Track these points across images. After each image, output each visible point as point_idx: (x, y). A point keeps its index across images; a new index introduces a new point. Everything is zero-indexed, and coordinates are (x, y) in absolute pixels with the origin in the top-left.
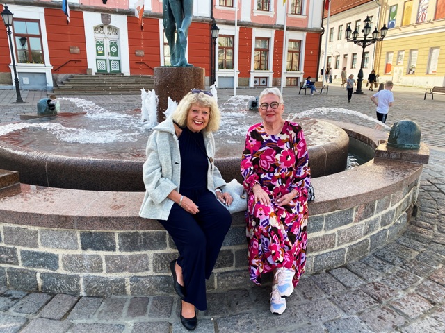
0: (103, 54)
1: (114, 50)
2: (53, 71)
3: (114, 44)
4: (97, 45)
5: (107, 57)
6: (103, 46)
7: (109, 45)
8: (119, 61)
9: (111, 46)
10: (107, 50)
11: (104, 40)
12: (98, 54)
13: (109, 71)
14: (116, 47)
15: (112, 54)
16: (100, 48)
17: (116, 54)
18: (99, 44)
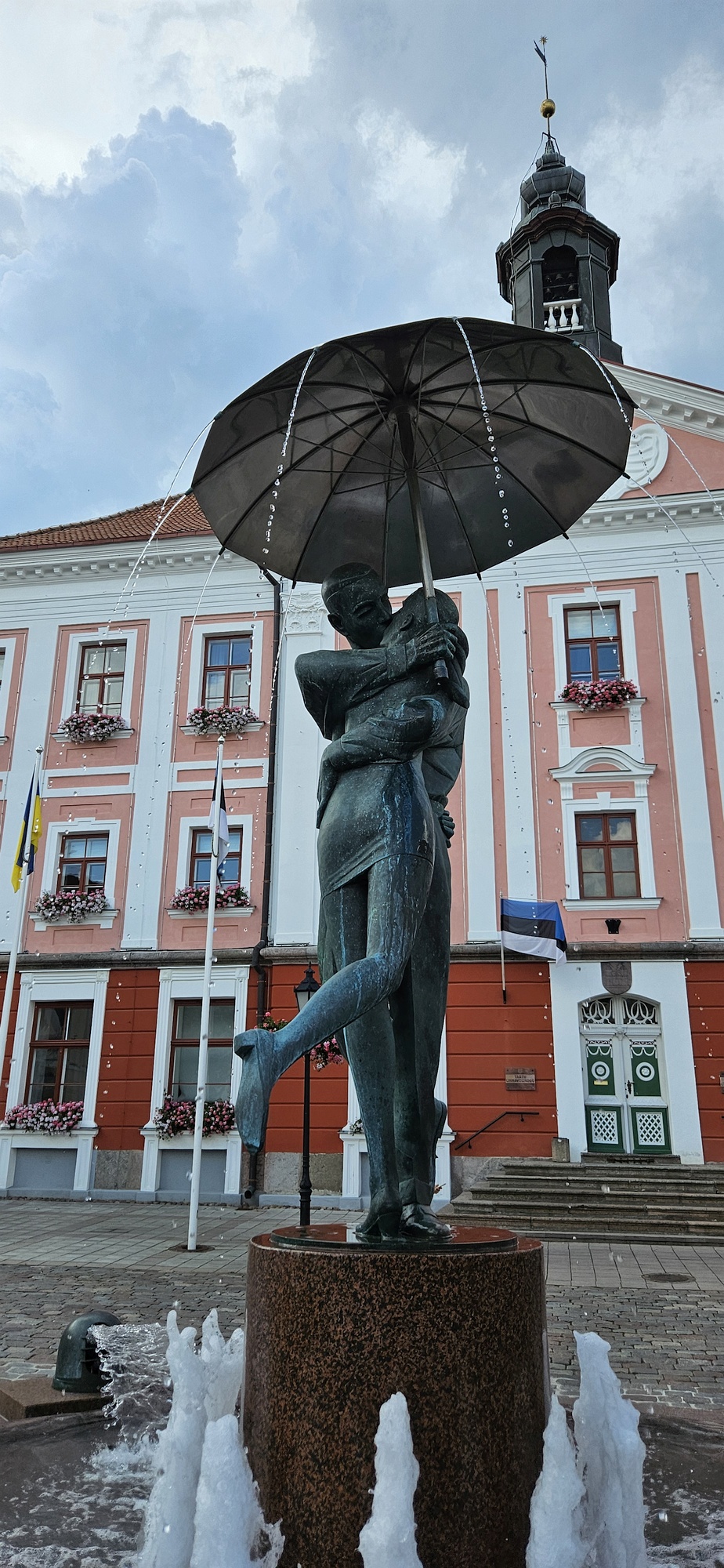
0: (609, 1090)
1: (646, 1074)
2: (456, 1149)
3: (646, 1056)
4: (591, 1061)
5: (621, 1097)
6: (609, 1061)
7: (628, 1056)
8: (664, 1111)
9: (635, 1062)
10: (623, 1073)
11: (615, 1042)
12: (593, 1089)
13: (629, 1148)
14: (654, 1062)
15: (639, 1087)
16: (600, 1069)
17: (653, 1088)
18: (597, 1056)
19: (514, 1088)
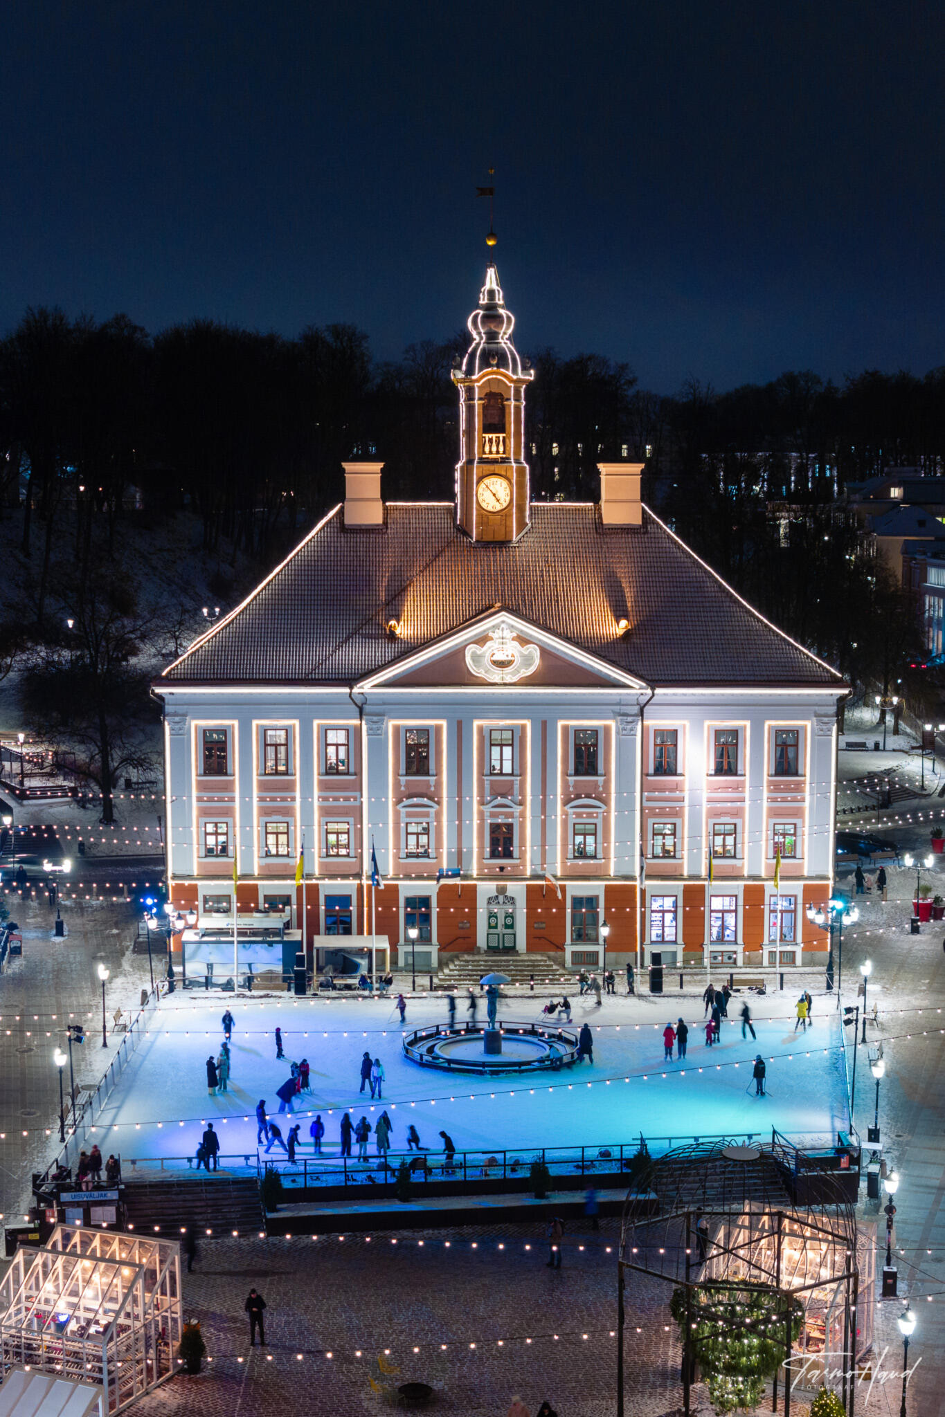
0: (496, 927)
1: (509, 921)
2: (440, 950)
3: (511, 916)
4: (490, 917)
5: (500, 929)
6: (496, 917)
7: (503, 916)
8: (515, 935)
9: (506, 917)
10: (501, 921)
11: (498, 911)
12: (490, 927)
13: (501, 947)
14: (512, 917)
15: (507, 926)
16: (493, 921)
17: (511, 926)
18: (492, 915)
19: (462, 928)
